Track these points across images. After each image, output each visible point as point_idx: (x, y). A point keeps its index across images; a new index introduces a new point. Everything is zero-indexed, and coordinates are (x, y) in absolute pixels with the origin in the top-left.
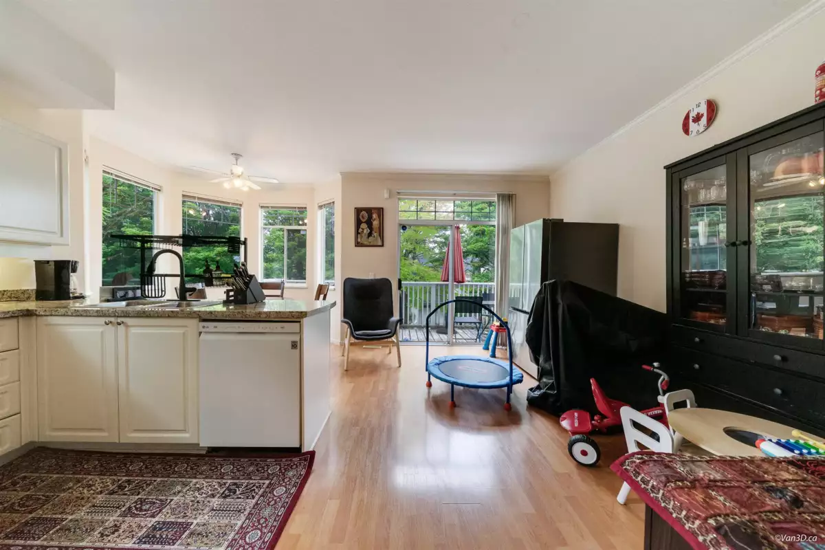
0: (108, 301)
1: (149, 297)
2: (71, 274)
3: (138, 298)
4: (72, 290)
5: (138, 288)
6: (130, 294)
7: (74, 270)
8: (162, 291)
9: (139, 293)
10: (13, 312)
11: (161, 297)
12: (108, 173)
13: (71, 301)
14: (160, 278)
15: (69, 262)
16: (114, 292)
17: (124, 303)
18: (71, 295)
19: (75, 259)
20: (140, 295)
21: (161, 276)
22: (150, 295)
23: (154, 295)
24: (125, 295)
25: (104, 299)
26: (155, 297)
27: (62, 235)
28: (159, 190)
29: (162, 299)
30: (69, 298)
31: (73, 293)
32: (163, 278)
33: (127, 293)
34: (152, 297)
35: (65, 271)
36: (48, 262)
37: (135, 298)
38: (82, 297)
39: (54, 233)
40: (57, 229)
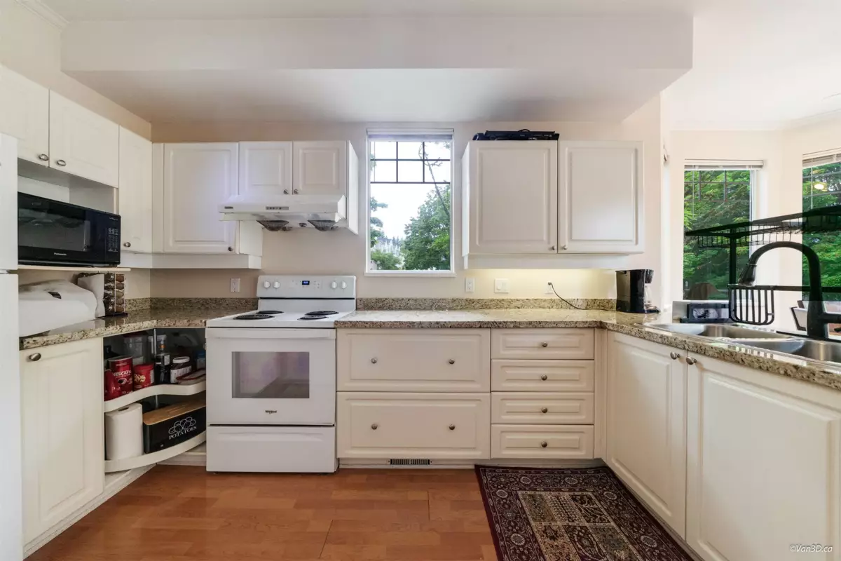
0: (681, 321)
1: (741, 321)
2: (646, 285)
3: (722, 321)
4: (646, 303)
5: (724, 306)
6: (712, 314)
7: (649, 281)
8: (767, 314)
9: (725, 313)
10: (590, 323)
11: (765, 323)
12: (691, 166)
13: (646, 316)
14: (762, 292)
15: (644, 271)
16: (689, 309)
17: (701, 327)
18: (645, 308)
19: (649, 269)
20: (727, 317)
21: (766, 288)
22: (744, 319)
23: (750, 319)
24: (704, 315)
25: (677, 317)
26: (754, 323)
27: (637, 243)
28: (761, 166)
29: (767, 329)
30: (643, 312)
31: (647, 306)
32: (769, 292)
33: (707, 311)
34: (747, 322)
35: (639, 282)
36: (625, 272)
37: (719, 320)
38: (656, 311)
39: (631, 241)
40: (632, 236)
